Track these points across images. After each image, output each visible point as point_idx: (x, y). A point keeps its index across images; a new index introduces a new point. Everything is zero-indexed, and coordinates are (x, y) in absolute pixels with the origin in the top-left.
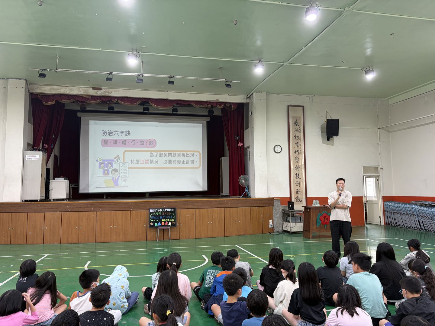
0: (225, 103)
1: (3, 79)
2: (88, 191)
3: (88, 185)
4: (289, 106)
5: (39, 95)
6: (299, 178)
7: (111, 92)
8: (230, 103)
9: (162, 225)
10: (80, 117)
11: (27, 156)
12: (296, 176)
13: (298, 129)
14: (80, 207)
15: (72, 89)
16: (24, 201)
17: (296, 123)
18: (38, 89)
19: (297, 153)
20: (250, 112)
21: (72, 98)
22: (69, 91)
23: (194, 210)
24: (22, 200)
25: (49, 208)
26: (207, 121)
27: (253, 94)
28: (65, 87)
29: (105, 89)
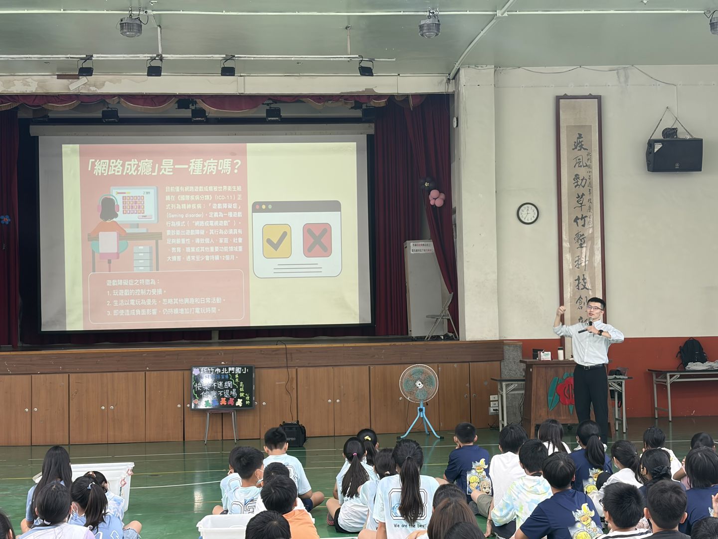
0: (391, 98)
2: (65, 326)
3: (62, 313)
4: (558, 99)
6: (585, 287)
7: (103, 84)
10: (38, 137)
13: (585, 161)
17: (578, 144)
19: (580, 222)
20: (455, 119)
23: (294, 370)
26: (368, 135)
27: (460, 72)
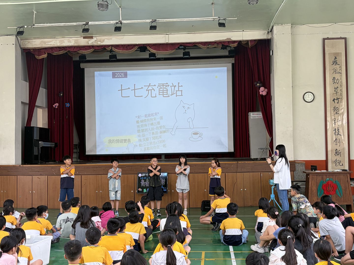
0: (240, 42)
2: (96, 153)
3: (95, 146)
4: (324, 40)
5: (32, 50)
6: (338, 134)
8: (247, 41)
10: (84, 68)
13: (338, 70)
15: (62, 40)
17: (335, 62)
18: (29, 43)
19: (336, 101)
20: (271, 51)
21: (64, 49)
22: (59, 43)
26: (232, 64)
27: (274, 27)
28: (56, 39)
29: (97, 37)
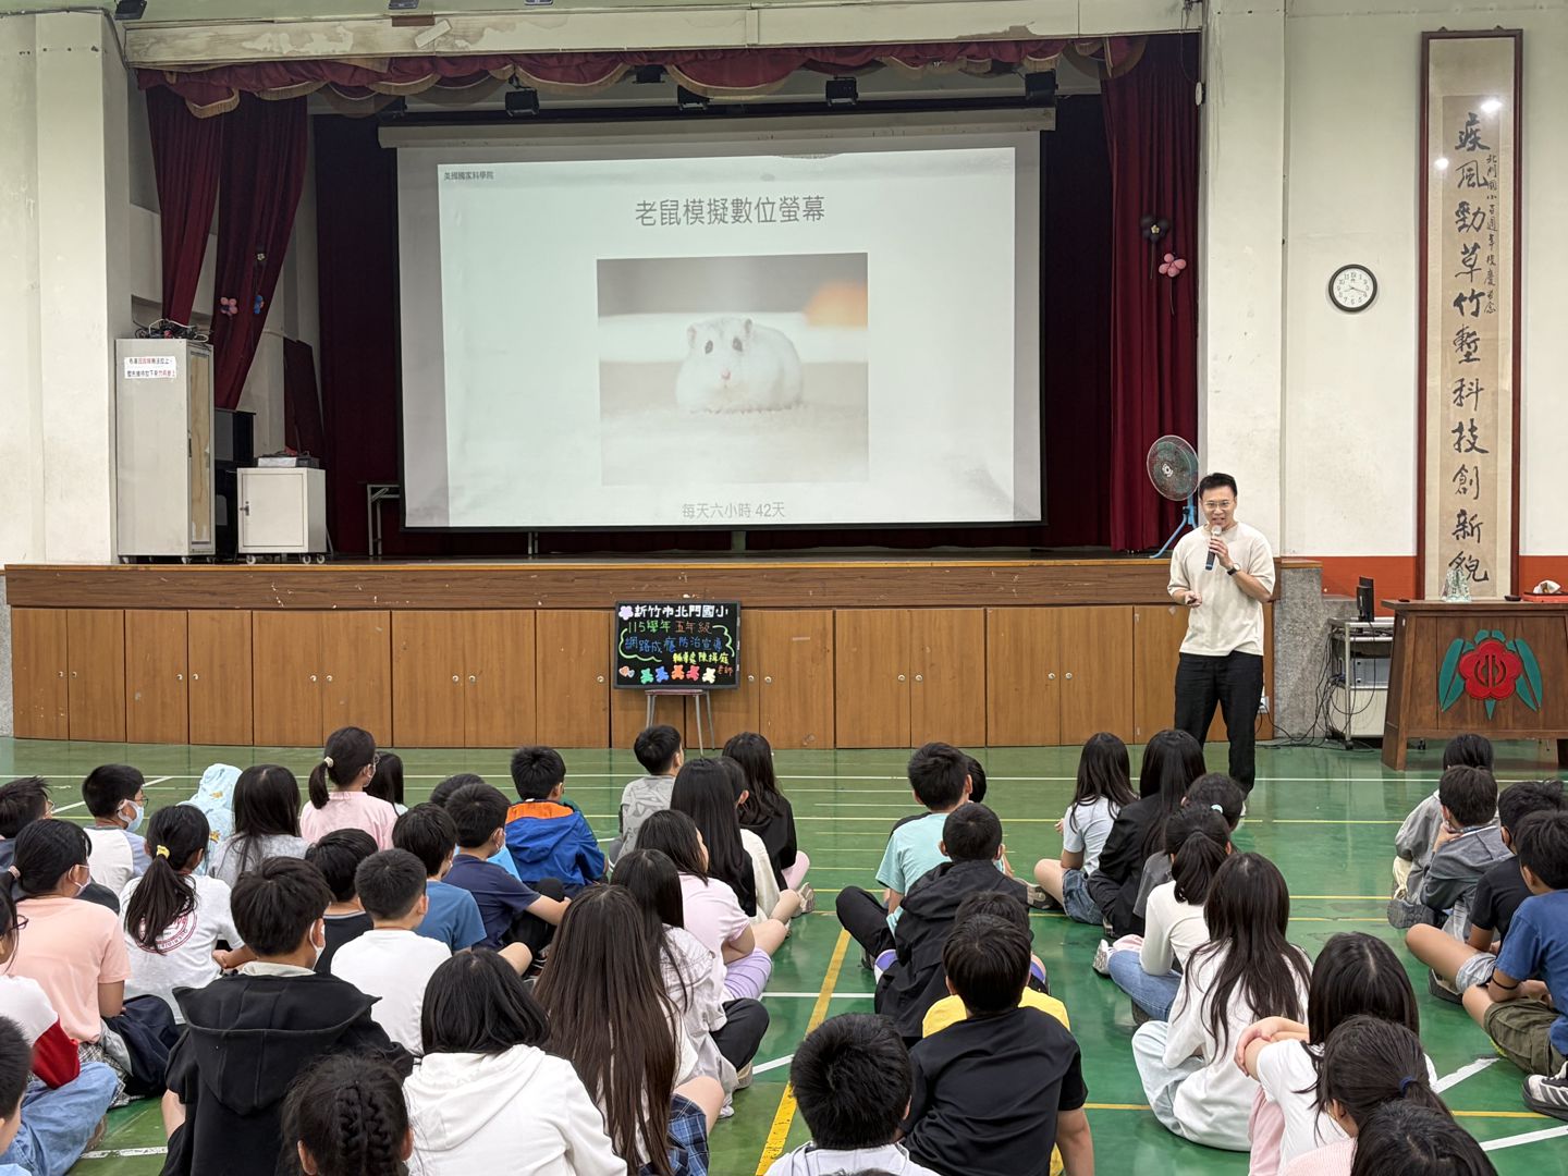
0: (1066, 44)
1: (13, 14)
2: (448, 519)
3: (443, 491)
5: (171, 73)
6: (1473, 447)
7: (480, 34)
9: (674, 677)
11: (127, 360)
12: (1460, 438)
13: (1483, 173)
14: (324, 591)
15: (303, 32)
16: (126, 560)
18: (162, 45)
19: (1468, 306)
21: (309, 76)
22: (292, 42)
23: (829, 613)
24: (121, 557)
25: (204, 592)
26: (1043, 133)
28: (274, 25)
29: (450, 19)
